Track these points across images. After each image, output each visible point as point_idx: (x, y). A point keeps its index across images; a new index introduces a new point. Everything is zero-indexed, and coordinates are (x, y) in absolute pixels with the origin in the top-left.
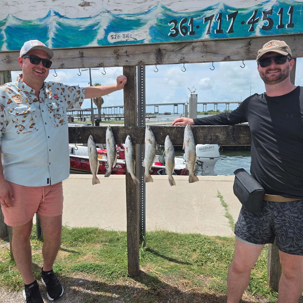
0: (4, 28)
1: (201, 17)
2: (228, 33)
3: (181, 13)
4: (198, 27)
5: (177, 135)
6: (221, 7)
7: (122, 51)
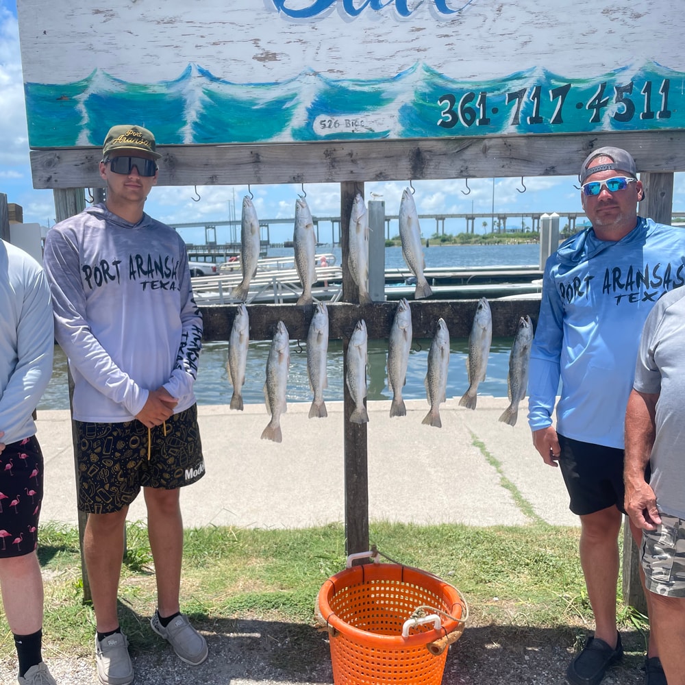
0: (84, 97)
1: (502, 91)
2: (553, 123)
3: (462, 83)
4: (495, 111)
5: (453, 319)
6: (539, 74)
7: (342, 152)
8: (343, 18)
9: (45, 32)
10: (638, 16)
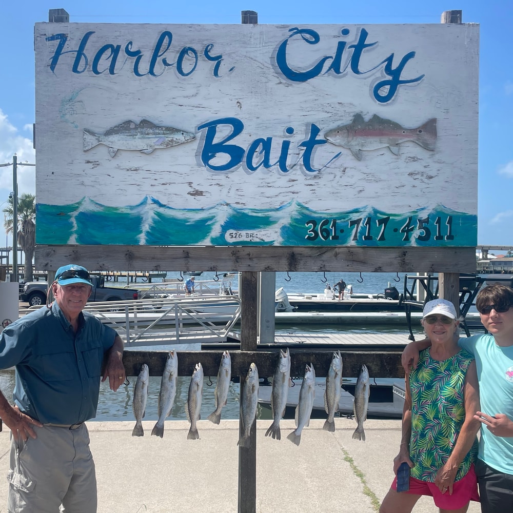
0: (75, 213)
1: (347, 219)
2: (379, 240)
4: (342, 231)
6: (369, 210)
7: (243, 253)
8: (246, 172)
9: (53, 173)
10: (431, 177)
